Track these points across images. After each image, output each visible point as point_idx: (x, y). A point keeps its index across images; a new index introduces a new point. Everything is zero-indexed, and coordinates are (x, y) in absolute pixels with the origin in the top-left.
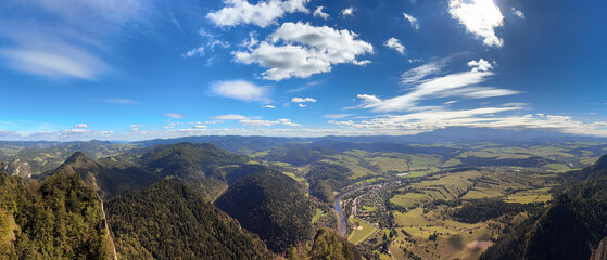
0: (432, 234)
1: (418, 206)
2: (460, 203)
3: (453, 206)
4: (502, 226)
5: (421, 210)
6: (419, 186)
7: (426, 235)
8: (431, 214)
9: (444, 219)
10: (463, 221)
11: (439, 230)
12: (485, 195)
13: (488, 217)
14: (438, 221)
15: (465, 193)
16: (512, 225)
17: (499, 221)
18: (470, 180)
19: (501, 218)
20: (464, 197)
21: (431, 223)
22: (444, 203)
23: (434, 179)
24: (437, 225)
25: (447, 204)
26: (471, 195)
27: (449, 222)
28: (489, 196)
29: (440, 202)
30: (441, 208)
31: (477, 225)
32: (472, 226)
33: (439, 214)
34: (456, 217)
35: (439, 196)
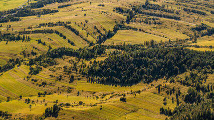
0: (51, 106)
1: (18, 62)
2: (101, 52)
3: (88, 57)
4: (185, 90)
5: (24, 69)
6: (16, 27)
7: (39, 109)
8: (45, 74)
9: (72, 80)
10: (110, 82)
11: (63, 98)
12: (148, 38)
13: (157, 74)
14: (60, 84)
15: (110, 35)
16: (205, 90)
17: (180, 84)
18: (119, 10)
19: (182, 77)
20: (108, 42)
21: (46, 88)
22: (70, 53)
23: (47, 12)
24: (59, 91)
25: (76, 54)
26: (122, 38)
27: (82, 85)
28: (158, 40)
29: (62, 53)
30: (65, 63)
31: (135, 88)
32: (126, 90)
33: (60, 72)
34: (93, 74)
35: (58, 42)
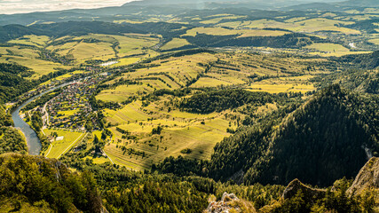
0: (156, 127)
1: (134, 98)
2: (188, 92)
3: (180, 95)
4: (243, 117)
5: (138, 103)
6: (133, 75)
7: (148, 129)
8: (152, 106)
9: (169, 110)
10: (194, 111)
11: (163, 122)
12: (220, 83)
13: (225, 106)
14: (162, 113)
15: (194, 81)
16: (255, 116)
17: (240, 113)
18: (201, 65)
19: (241, 108)
20: (193, 86)
21: (153, 115)
22: (168, 93)
23: (153, 66)
24: (161, 117)
25: (172, 93)
26: (201, 83)
27: (176, 113)
28: (225, 84)
29: (163, 93)
30: (164, 99)
31: (211, 115)
32: (205, 117)
33: (162, 105)
34: (183, 107)
35: (160, 86)
